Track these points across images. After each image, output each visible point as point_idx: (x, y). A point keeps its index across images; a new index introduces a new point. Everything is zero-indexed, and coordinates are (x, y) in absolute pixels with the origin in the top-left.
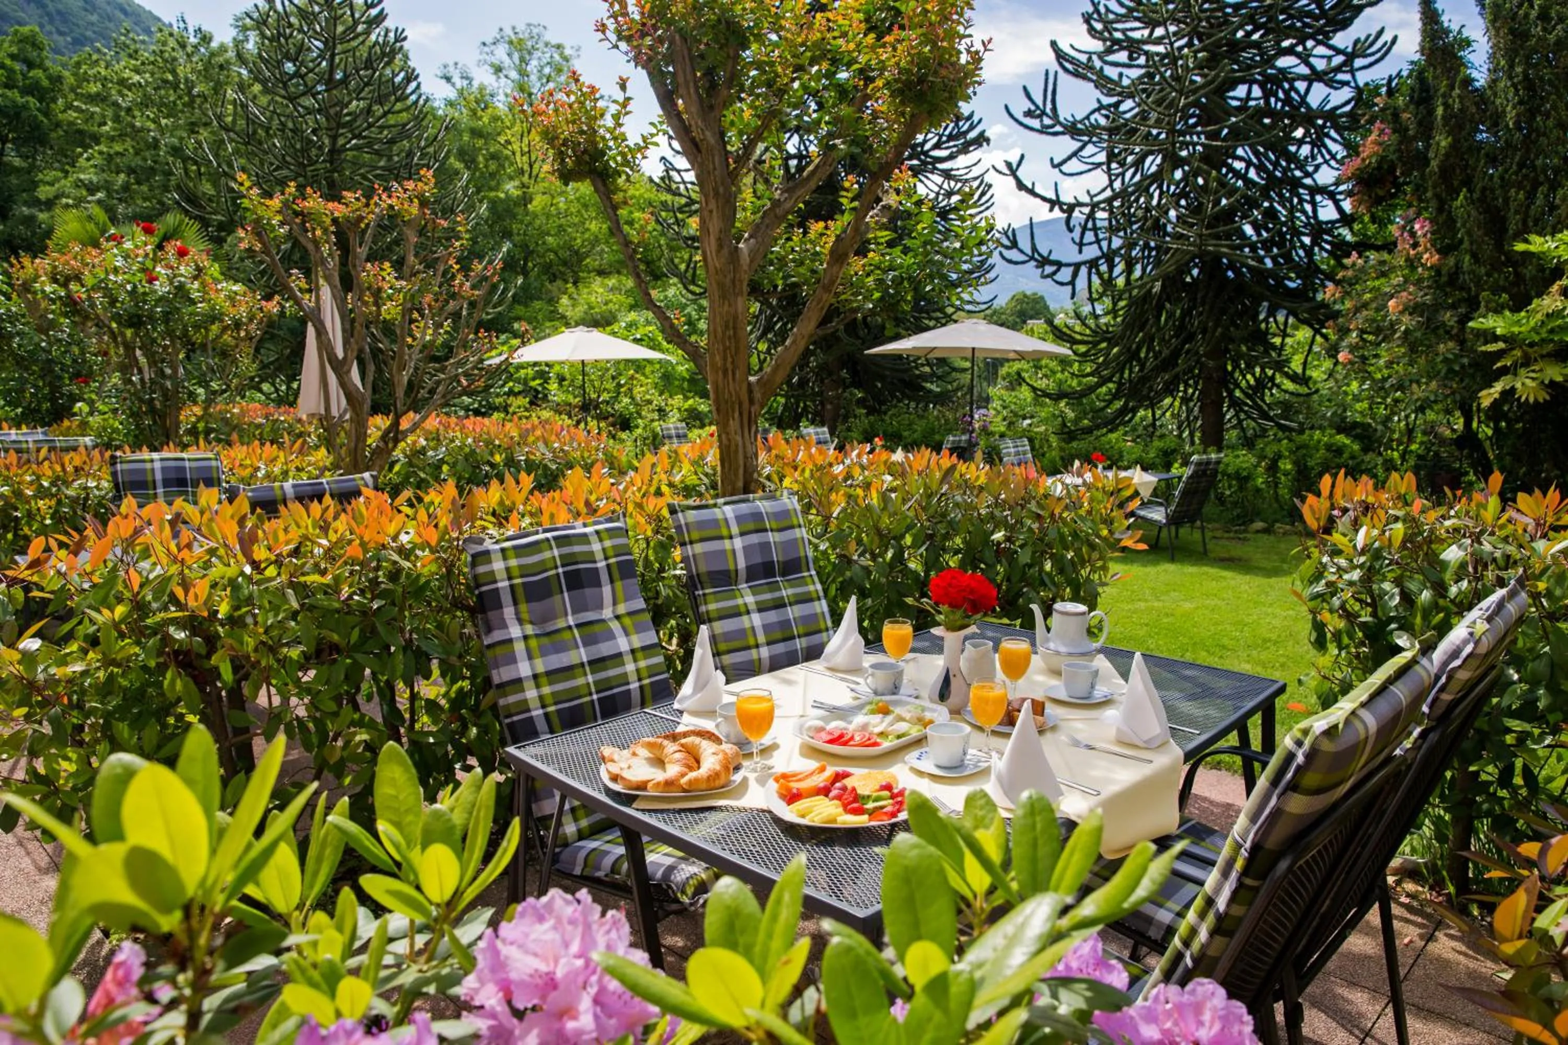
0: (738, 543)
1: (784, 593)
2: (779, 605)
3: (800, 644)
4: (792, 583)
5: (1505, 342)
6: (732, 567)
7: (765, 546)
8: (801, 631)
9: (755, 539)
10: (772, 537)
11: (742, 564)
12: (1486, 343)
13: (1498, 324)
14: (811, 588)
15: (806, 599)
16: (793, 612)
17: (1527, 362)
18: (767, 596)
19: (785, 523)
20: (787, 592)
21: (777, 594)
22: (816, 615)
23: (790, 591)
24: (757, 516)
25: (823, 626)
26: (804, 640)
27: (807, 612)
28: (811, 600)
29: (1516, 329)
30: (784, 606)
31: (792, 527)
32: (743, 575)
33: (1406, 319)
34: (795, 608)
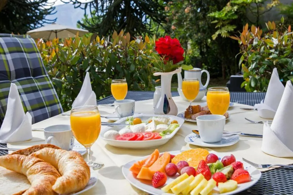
0: (9, 57)
1: (36, 84)
2: (35, 90)
3: (48, 110)
4: (39, 80)
5: (217, 20)
6: (7, 70)
7: (23, 60)
8: (48, 104)
9: (17, 55)
10: (26, 56)
11: (12, 69)
12: (212, 21)
13: (216, 14)
14: (48, 82)
15: (46, 88)
16: (42, 94)
17: (223, 26)
18: (29, 86)
19: (31, 50)
20: (37, 84)
21: (33, 85)
22: (52, 95)
23: (39, 84)
24: (17, 44)
25: (57, 102)
26: (49, 108)
27: (48, 95)
28: (49, 88)
29: (220, 16)
30: (37, 91)
31: (34, 52)
32: (13, 74)
33: (190, 14)
34: (43, 92)
